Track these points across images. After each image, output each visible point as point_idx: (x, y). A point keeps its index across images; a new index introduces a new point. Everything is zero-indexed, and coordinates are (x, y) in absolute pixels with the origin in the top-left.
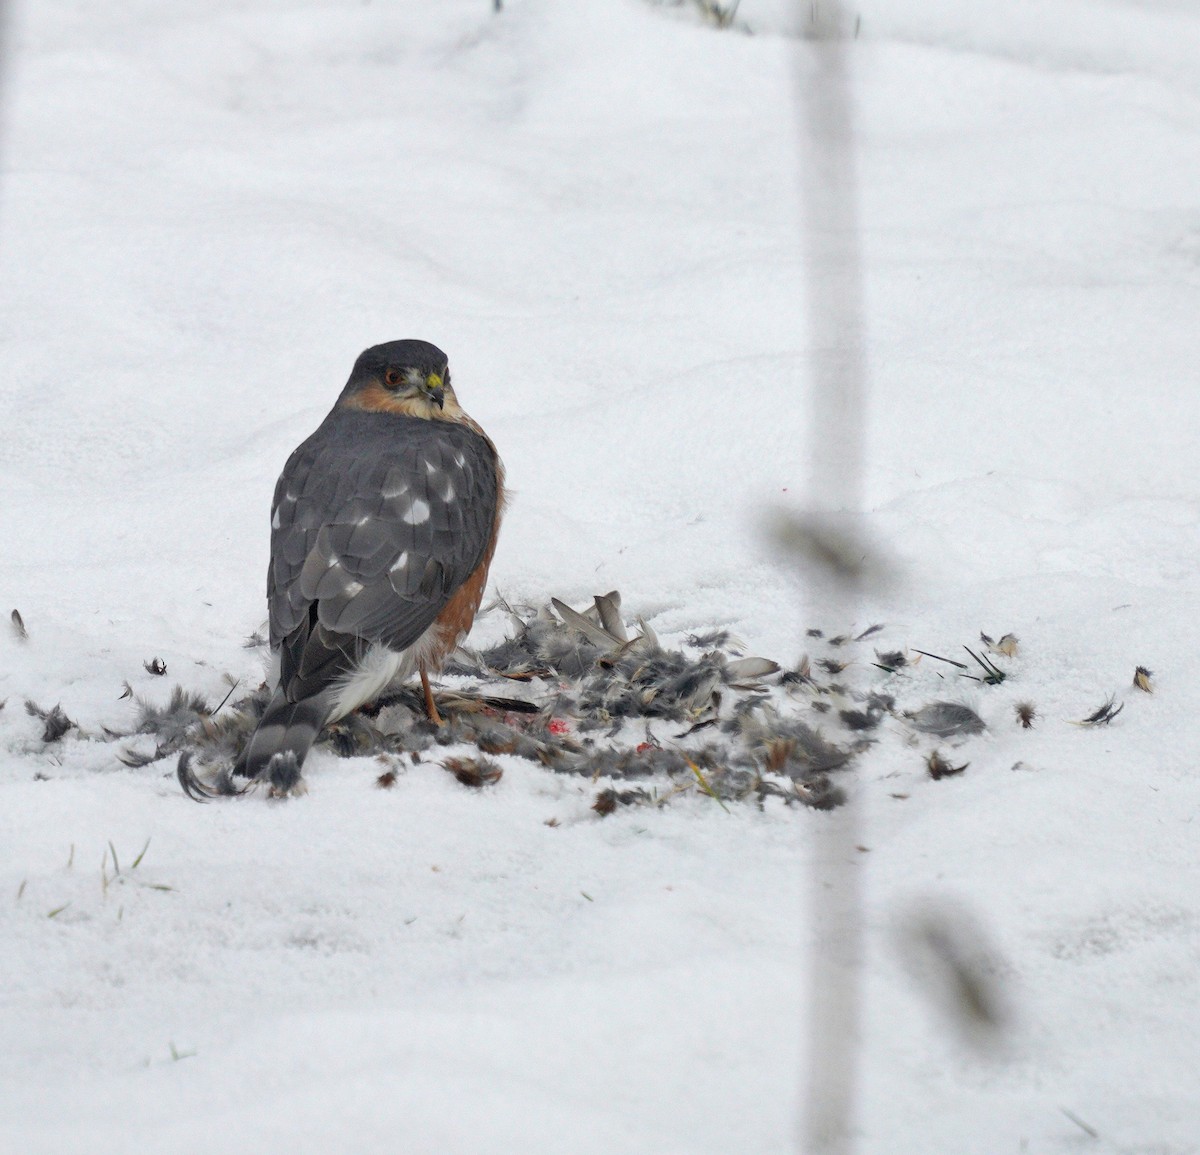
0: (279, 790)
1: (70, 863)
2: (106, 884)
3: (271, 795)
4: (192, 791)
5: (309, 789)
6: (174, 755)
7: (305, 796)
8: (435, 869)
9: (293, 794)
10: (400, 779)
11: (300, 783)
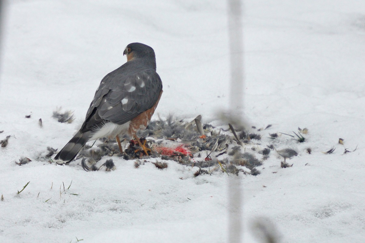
0: (108, 169)
1: (52, 187)
2: (61, 194)
3: (106, 170)
4: (85, 168)
5: (116, 168)
6: (81, 158)
7: (115, 170)
8: (149, 190)
9: (112, 170)
10: (141, 166)
11: (114, 167)
